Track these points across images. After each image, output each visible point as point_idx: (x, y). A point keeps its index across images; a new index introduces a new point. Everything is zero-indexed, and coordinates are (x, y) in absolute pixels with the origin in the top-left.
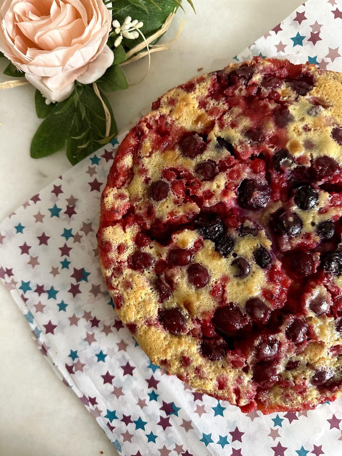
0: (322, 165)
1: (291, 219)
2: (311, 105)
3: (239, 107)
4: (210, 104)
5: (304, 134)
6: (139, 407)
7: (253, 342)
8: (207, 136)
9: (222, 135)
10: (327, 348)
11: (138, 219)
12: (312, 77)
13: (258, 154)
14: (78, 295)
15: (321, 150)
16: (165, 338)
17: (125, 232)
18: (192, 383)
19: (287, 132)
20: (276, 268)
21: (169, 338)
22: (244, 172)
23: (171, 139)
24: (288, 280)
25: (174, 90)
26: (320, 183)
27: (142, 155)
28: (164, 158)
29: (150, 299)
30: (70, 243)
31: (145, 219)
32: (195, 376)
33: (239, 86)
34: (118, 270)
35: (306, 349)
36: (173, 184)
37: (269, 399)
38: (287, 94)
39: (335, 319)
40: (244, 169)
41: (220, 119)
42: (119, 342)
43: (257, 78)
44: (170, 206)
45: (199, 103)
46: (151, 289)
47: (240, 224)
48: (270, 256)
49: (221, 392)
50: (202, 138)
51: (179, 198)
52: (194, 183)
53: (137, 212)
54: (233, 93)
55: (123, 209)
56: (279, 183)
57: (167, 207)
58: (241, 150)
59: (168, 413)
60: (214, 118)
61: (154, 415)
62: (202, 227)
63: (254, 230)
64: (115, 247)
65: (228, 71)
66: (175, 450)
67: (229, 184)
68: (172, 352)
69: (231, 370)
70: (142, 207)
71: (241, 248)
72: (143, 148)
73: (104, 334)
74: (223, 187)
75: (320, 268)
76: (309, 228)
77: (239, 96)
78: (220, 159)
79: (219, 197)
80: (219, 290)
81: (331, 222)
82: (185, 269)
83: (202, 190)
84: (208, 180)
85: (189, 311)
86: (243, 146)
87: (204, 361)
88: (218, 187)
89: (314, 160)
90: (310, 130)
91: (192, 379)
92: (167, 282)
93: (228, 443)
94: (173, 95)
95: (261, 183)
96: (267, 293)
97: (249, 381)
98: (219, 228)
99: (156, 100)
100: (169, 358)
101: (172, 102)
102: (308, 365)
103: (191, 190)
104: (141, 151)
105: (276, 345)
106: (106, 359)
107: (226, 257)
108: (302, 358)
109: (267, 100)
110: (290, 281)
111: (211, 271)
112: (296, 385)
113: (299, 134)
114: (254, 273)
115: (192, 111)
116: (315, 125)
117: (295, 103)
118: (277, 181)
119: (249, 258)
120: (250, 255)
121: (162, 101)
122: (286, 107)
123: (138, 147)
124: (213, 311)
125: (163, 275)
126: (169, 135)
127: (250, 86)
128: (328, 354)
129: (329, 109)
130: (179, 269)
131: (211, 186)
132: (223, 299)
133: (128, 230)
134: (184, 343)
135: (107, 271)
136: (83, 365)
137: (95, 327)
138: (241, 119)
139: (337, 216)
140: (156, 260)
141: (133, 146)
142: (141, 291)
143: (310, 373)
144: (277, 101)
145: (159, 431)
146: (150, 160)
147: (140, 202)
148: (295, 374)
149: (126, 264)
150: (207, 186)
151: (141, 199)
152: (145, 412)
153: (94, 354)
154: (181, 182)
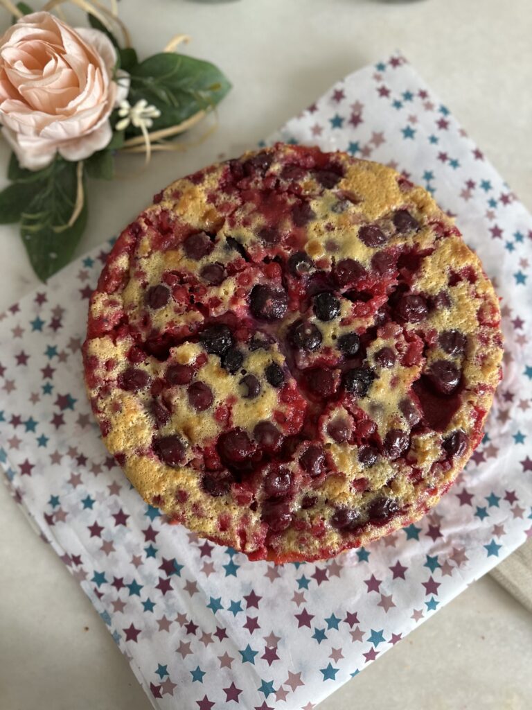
0: (344, 270)
1: (308, 331)
2: (337, 200)
3: (253, 202)
4: (220, 199)
5: (326, 233)
6: (133, 566)
7: (261, 472)
8: (216, 235)
9: (233, 234)
10: (348, 482)
11: (131, 330)
12: (341, 167)
13: (274, 257)
14: (62, 427)
15: (344, 253)
16: (159, 470)
17: (115, 345)
18: (189, 523)
19: (307, 232)
20: (289, 387)
21: (164, 470)
22: (256, 276)
23: (174, 237)
24: (303, 401)
25: (180, 181)
26: (343, 291)
27: (140, 255)
28: (166, 259)
29: (143, 425)
30: (54, 362)
31: (140, 330)
32: (193, 515)
33: (254, 177)
34: (106, 391)
35: (324, 482)
36: (175, 289)
37: (282, 544)
38: (310, 187)
39: (359, 447)
40: (255, 274)
41: (231, 216)
42: (110, 483)
43: (276, 168)
44: (169, 315)
45: (209, 196)
46: (145, 413)
47: (250, 336)
48: (282, 372)
49: (223, 534)
50: (209, 237)
51: (181, 305)
52: (199, 288)
53: (131, 321)
54: (247, 185)
55: (114, 318)
56: (295, 290)
57: (167, 316)
58: (253, 252)
59: (168, 573)
60: (224, 215)
61: (151, 575)
62: (205, 339)
63: (265, 343)
64: (102, 363)
65: (243, 160)
66: (177, 620)
67: (239, 290)
68: (166, 485)
69: (236, 507)
70: (137, 316)
71: (251, 364)
72: (141, 248)
73: (92, 474)
74: (231, 294)
75: (341, 388)
76: (329, 341)
77: (256, 190)
78: (228, 262)
79: (227, 305)
80: (224, 413)
81: (355, 334)
82: (185, 389)
83: (208, 297)
84: (214, 285)
85: (190, 439)
86: (255, 248)
87: (205, 496)
88: (226, 293)
89: (336, 264)
90: (333, 229)
91: (189, 518)
92: (163, 404)
93: (241, 610)
94: (178, 187)
95: (276, 290)
96: (279, 416)
97: (257, 522)
98: (226, 341)
99: (159, 192)
100: (162, 494)
101: (176, 195)
102: (327, 501)
103: (195, 297)
104: (138, 251)
105: (287, 476)
106: (95, 505)
107: (233, 374)
108: (320, 494)
109: (287, 194)
110: (305, 403)
111: (215, 391)
112: (312, 526)
113: (321, 234)
114: (265, 392)
115: (200, 207)
116: (340, 224)
117: (318, 198)
118: (293, 287)
119: (260, 375)
120: (261, 372)
121: (165, 193)
122: (308, 202)
123: (135, 246)
124: (216, 437)
125: (160, 396)
126: (172, 233)
127: (268, 177)
128: (351, 489)
129: (360, 204)
130: (178, 389)
131: (218, 293)
132: (229, 423)
133: (119, 343)
134: (181, 475)
135: (92, 392)
136: (66, 514)
137: (81, 466)
138: (255, 216)
139: (362, 328)
140: (153, 378)
141: (128, 245)
142: (132, 415)
143: (329, 512)
144: (298, 195)
145: (157, 596)
146: (149, 262)
147: (135, 310)
148: (312, 512)
149: (116, 383)
150: (213, 292)
151: (136, 306)
152: (140, 572)
153: (79, 500)
154: (183, 287)
